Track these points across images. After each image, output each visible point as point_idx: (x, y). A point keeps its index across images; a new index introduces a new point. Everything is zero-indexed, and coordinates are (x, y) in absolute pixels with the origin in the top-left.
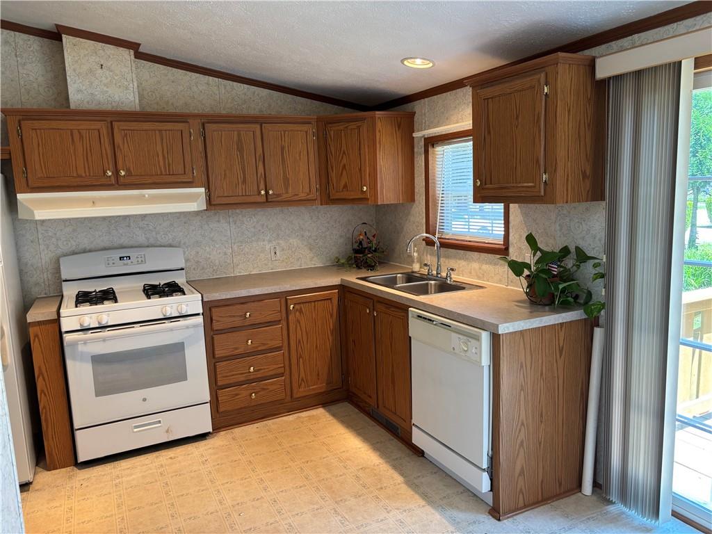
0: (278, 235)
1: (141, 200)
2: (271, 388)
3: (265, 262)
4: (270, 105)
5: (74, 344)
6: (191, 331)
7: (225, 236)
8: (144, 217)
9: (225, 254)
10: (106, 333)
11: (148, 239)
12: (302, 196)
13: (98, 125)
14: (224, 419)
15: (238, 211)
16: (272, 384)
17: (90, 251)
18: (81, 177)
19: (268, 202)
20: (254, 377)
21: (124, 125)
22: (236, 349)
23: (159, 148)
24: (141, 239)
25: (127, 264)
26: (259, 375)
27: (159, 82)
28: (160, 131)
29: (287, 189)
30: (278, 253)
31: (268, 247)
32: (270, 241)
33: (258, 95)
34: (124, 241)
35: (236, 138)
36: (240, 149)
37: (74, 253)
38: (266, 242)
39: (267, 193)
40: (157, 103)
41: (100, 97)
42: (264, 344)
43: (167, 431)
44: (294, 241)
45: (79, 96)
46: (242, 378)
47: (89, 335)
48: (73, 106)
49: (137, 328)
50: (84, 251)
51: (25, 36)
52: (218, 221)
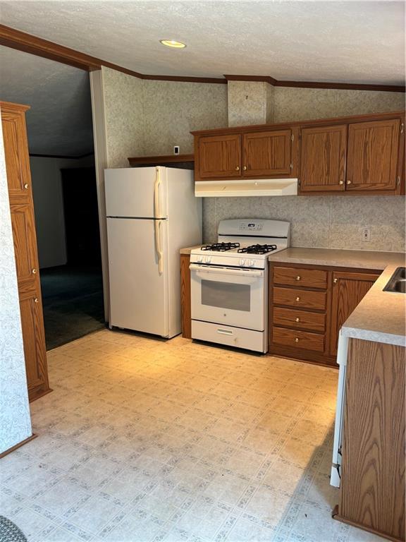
0: (372, 220)
1: (252, 187)
2: (313, 340)
3: (357, 241)
4: (379, 105)
5: (195, 271)
6: (254, 280)
7: (325, 216)
8: (270, 198)
9: (324, 231)
10: (209, 268)
11: (271, 214)
12: (380, 186)
13: (235, 137)
14: (274, 349)
15: (338, 197)
16: (313, 336)
17: (239, 218)
19: (347, 190)
20: (298, 326)
21: (250, 136)
22: (288, 301)
23: (269, 150)
24: (267, 214)
25: (251, 229)
26: (304, 326)
27: (290, 101)
28: (271, 137)
29: (365, 179)
30: (369, 235)
31: (360, 229)
32: (363, 224)
33: (369, 97)
34: (257, 214)
35: (325, 139)
36: (328, 148)
37: (230, 219)
38: (359, 225)
39: (346, 182)
40: (288, 117)
41: (244, 118)
42: (310, 304)
43: (235, 340)
44: (387, 227)
45: (234, 119)
46: (290, 324)
47: (201, 267)
48: (229, 126)
49: (225, 270)
50: (235, 218)
51: (218, 85)
52: (321, 205)
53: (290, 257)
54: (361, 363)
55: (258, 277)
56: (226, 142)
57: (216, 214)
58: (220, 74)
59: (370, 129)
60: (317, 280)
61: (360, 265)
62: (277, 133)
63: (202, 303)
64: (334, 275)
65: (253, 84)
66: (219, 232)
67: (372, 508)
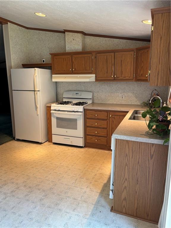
0: (124, 91)
1: (77, 78)
2: (102, 140)
3: (119, 100)
4: (126, 45)
5: (53, 113)
7: (106, 90)
8: (84, 82)
9: (106, 96)
10: (59, 112)
11: (85, 89)
12: (127, 78)
13: (69, 56)
14: (87, 145)
15: (111, 82)
16: (102, 139)
17: (72, 91)
18: (64, 70)
19: (115, 80)
20: (97, 135)
21: (75, 56)
22: (93, 125)
24: (83, 89)
25: (77, 96)
26: (99, 135)
27: (92, 42)
28: (84, 57)
29: (122, 75)
30: (123, 97)
31: (120, 95)
32: (121, 93)
33: (122, 42)
34: (79, 89)
35: (106, 58)
36: (107, 62)
37: (68, 91)
38: (119, 94)
40: (91, 48)
41: (73, 48)
42: (101, 126)
43: (71, 142)
44: (130, 94)
45: (68, 49)
46: (94, 134)
47: (56, 112)
48: (67, 52)
49: (66, 113)
50: (70, 91)
51: (61, 34)
52: (105, 85)
53: (93, 107)
54: (120, 148)
55: (80, 115)
56: (65, 58)
57: (62, 89)
58: (62, 29)
59: (123, 55)
60: (103, 116)
61: (120, 109)
62: (86, 55)
63: (57, 127)
64: (110, 114)
65: (76, 34)
66: (63, 97)
67: (126, 206)
